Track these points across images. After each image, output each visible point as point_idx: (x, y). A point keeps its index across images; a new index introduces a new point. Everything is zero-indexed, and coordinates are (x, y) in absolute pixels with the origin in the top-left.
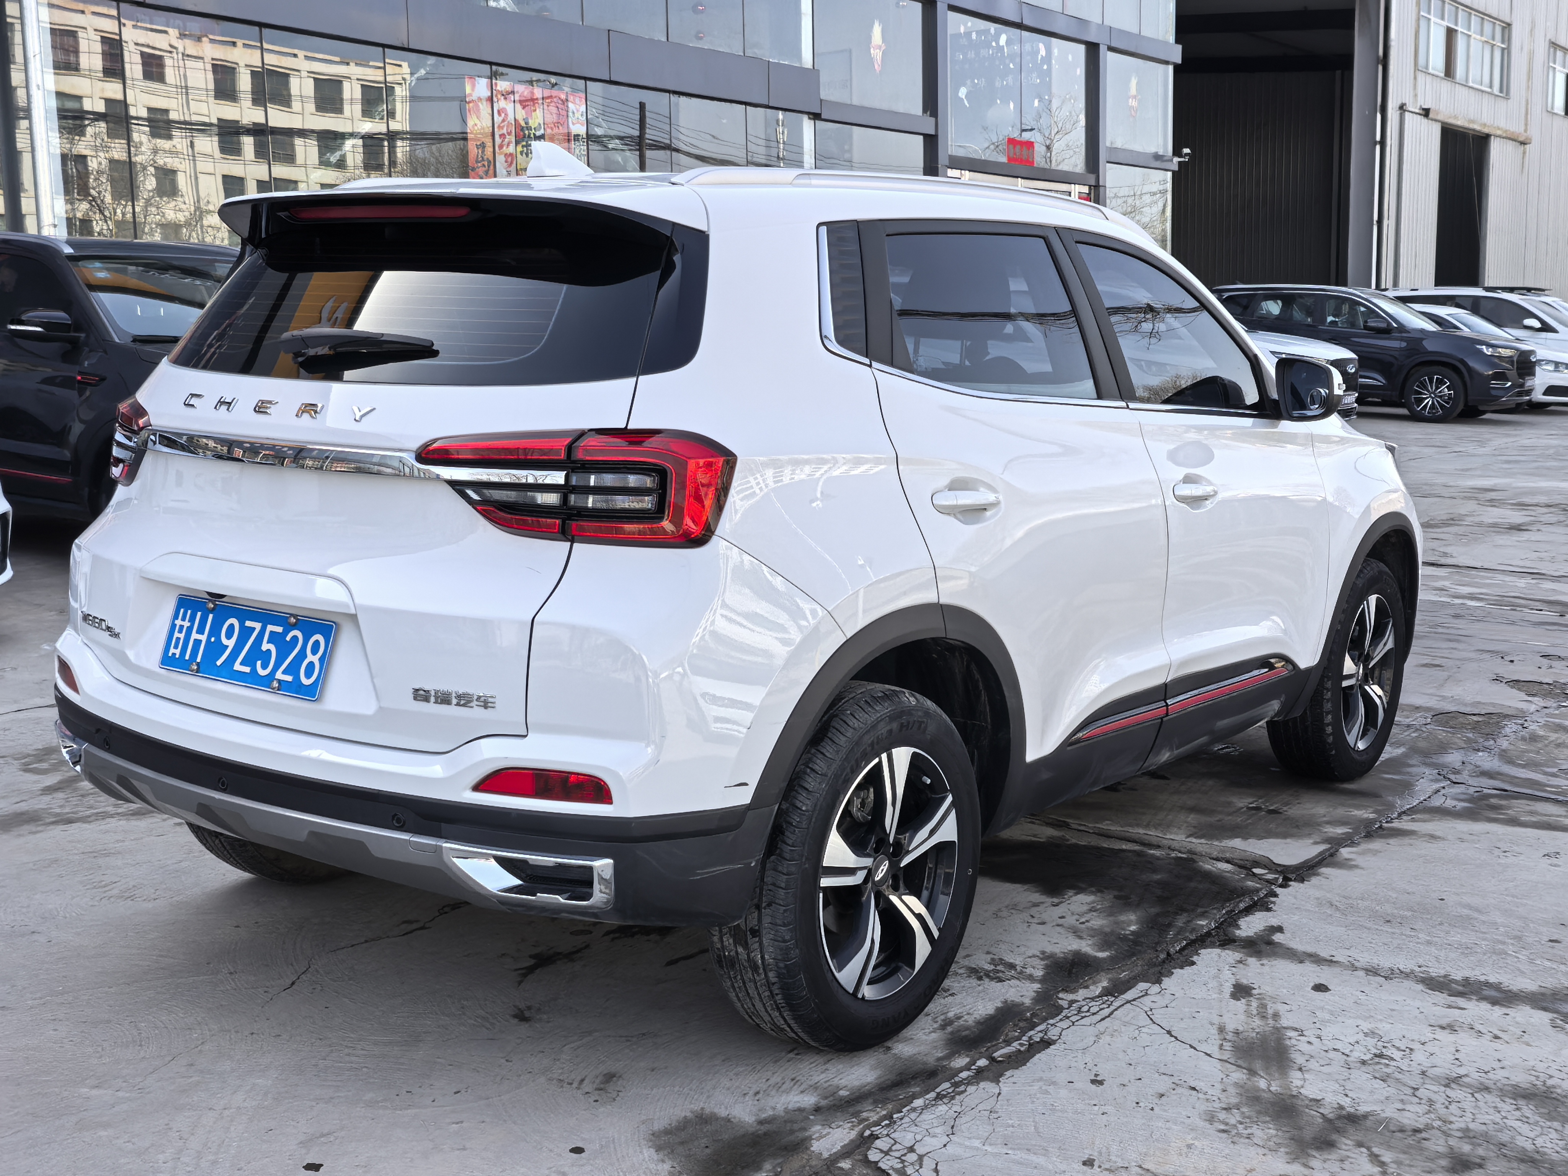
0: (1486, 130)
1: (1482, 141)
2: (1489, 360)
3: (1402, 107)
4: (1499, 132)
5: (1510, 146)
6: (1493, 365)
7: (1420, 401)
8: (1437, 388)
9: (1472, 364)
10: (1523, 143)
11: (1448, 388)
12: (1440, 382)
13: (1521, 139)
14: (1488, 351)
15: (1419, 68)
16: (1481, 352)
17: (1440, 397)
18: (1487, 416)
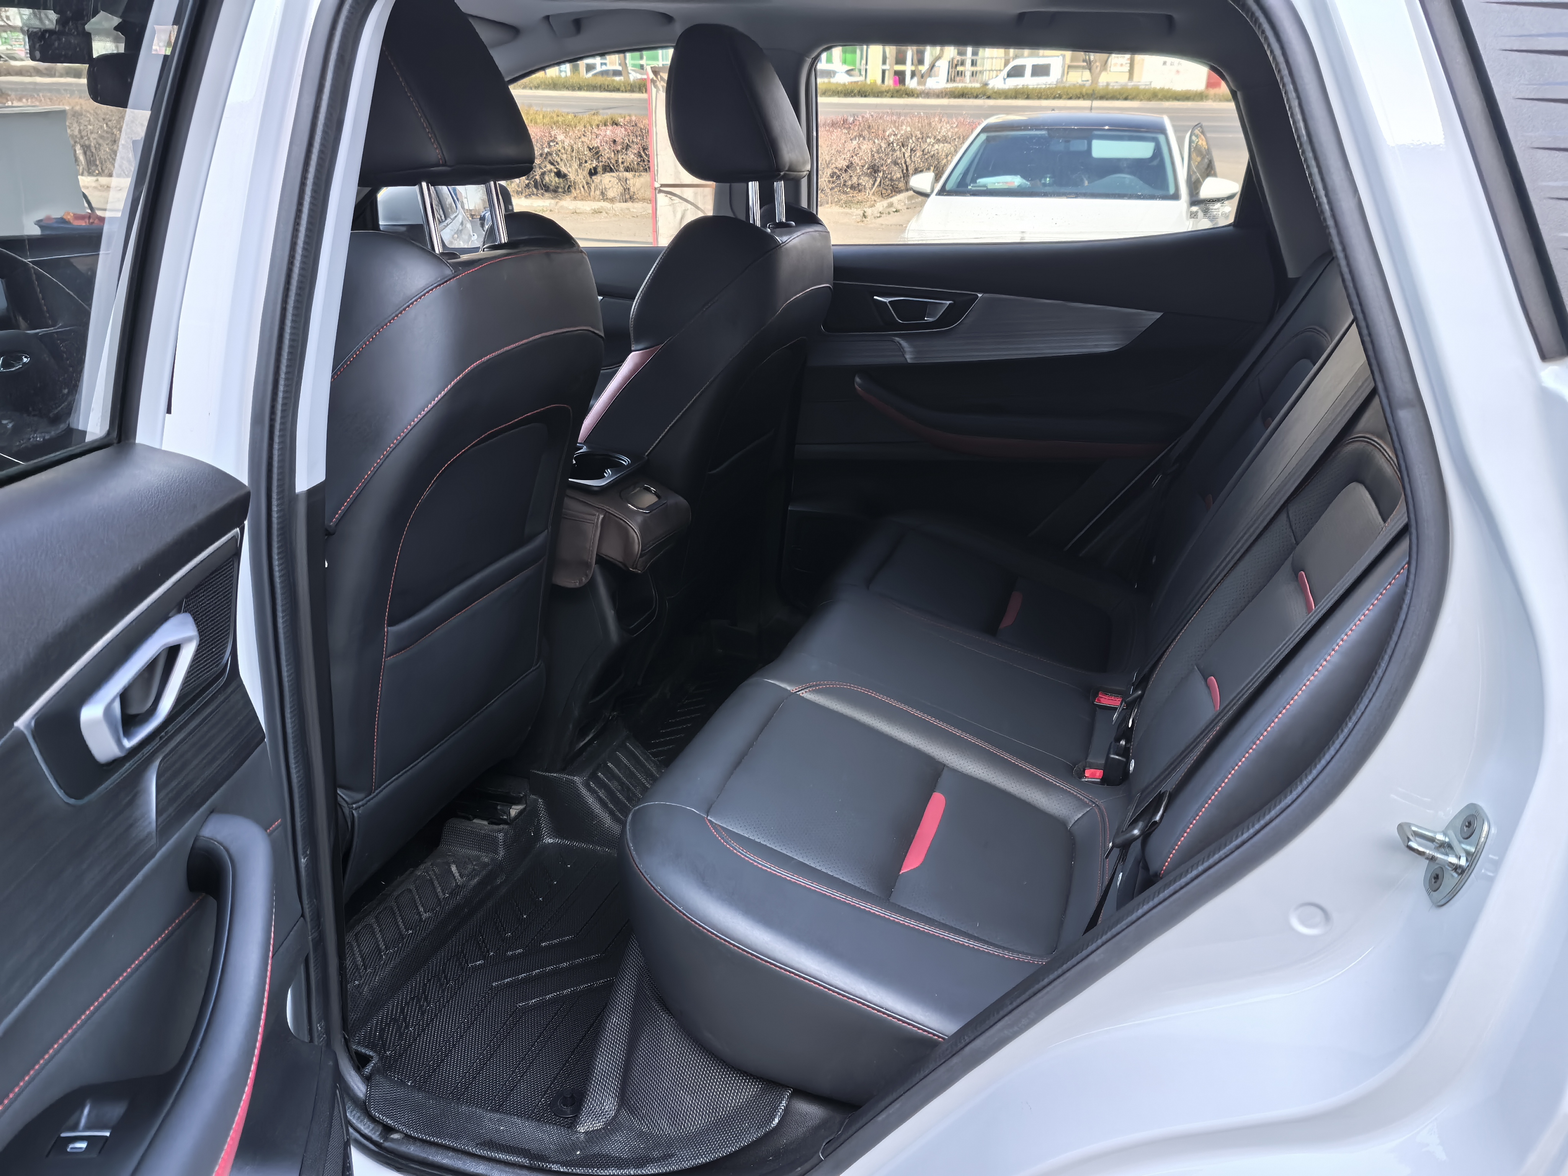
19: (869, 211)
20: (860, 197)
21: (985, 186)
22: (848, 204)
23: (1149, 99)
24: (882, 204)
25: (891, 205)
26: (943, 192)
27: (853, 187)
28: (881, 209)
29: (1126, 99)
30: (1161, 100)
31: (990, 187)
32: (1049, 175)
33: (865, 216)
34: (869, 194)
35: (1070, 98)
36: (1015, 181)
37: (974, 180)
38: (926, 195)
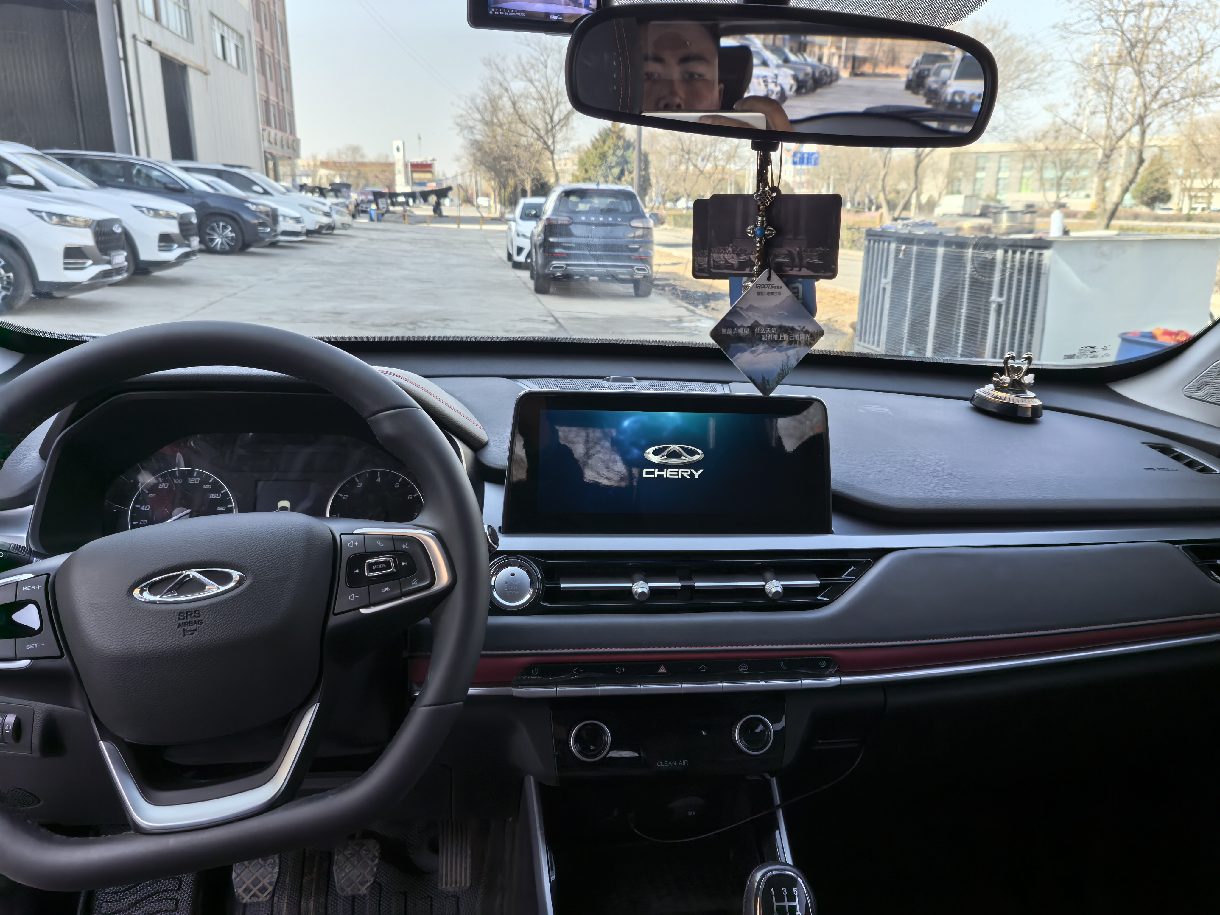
0: (185, 62)
1: (183, 68)
2: (254, 214)
3: (134, 37)
4: (192, 64)
5: (199, 74)
6: (257, 217)
7: (212, 240)
8: (223, 232)
9: (246, 217)
10: (206, 74)
11: (231, 231)
12: (225, 228)
13: (205, 71)
14: (253, 208)
15: (141, 13)
16: (248, 208)
17: (227, 238)
18: (252, 249)
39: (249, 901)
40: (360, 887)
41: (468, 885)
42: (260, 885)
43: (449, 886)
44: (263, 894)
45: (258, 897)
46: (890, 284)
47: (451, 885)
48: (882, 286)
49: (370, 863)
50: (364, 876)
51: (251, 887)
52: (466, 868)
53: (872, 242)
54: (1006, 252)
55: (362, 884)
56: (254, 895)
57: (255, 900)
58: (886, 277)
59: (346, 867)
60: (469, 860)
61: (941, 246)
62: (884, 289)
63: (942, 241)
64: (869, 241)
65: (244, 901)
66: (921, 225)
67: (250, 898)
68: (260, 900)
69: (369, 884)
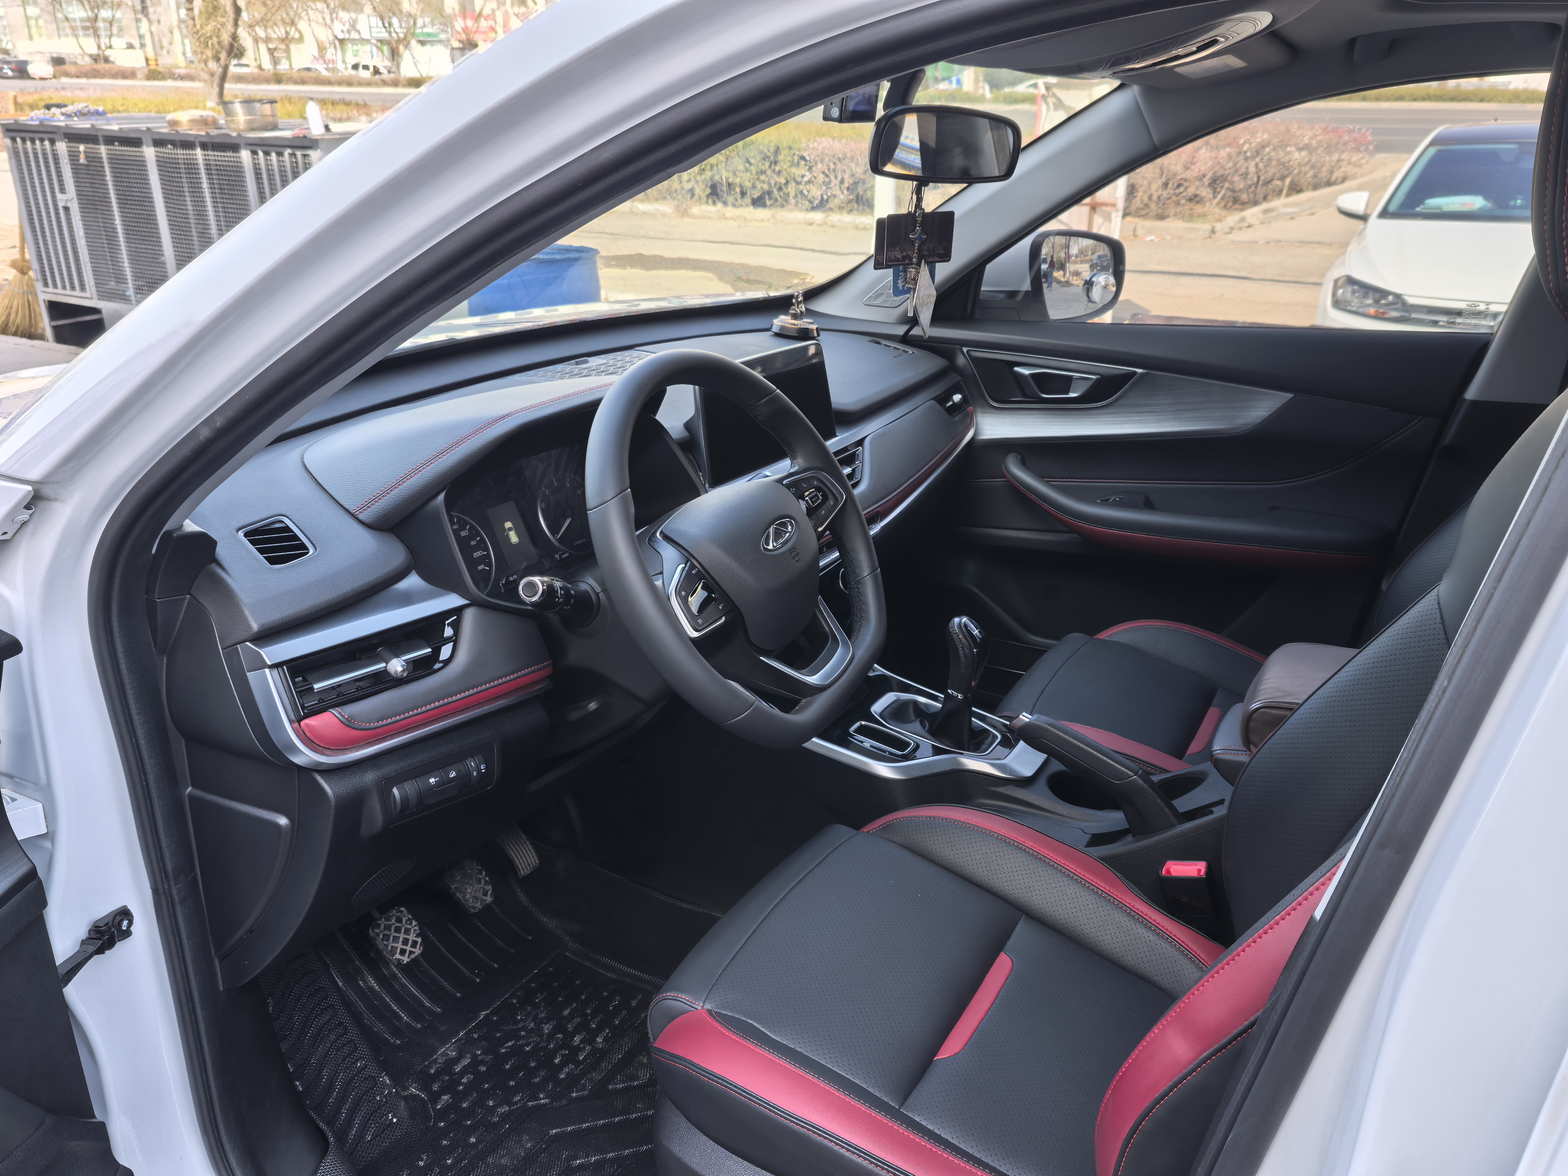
19: (1218, 226)
20: (1198, 209)
21: (1439, 208)
22: (1191, 217)
23: (1510, 101)
24: (1233, 219)
25: (1243, 220)
26: (1385, 214)
27: (1190, 200)
28: (1231, 224)
29: (1481, 100)
30: (1524, 101)
31: (1446, 209)
32: (1519, 197)
33: (1213, 231)
34: (1212, 207)
35: (1415, 100)
36: (1476, 202)
37: (1421, 202)
38: (1364, 218)
39: (409, 960)
40: (484, 898)
41: (537, 862)
42: (410, 942)
43: (526, 870)
44: (416, 948)
45: (414, 952)
46: (75, 200)
47: (527, 869)
48: (61, 205)
49: (480, 876)
50: (484, 889)
51: (404, 947)
52: (530, 850)
53: (19, 140)
54: (254, 153)
55: (486, 895)
56: (411, 952)
57: (413, 956)
58: (63, 190)
59: (466, 889)
60: (528, 843)
61: (148, 146)
62: (66, 209)
63: (147, 139)
64: (14, 140)
65: (405, 962)
66: (84, 115)
67: (408, 957)
68: (416, 954)
69: (490, 892)
